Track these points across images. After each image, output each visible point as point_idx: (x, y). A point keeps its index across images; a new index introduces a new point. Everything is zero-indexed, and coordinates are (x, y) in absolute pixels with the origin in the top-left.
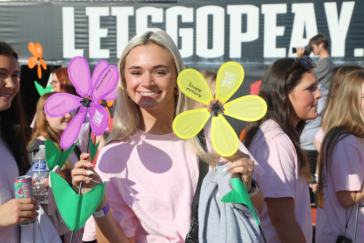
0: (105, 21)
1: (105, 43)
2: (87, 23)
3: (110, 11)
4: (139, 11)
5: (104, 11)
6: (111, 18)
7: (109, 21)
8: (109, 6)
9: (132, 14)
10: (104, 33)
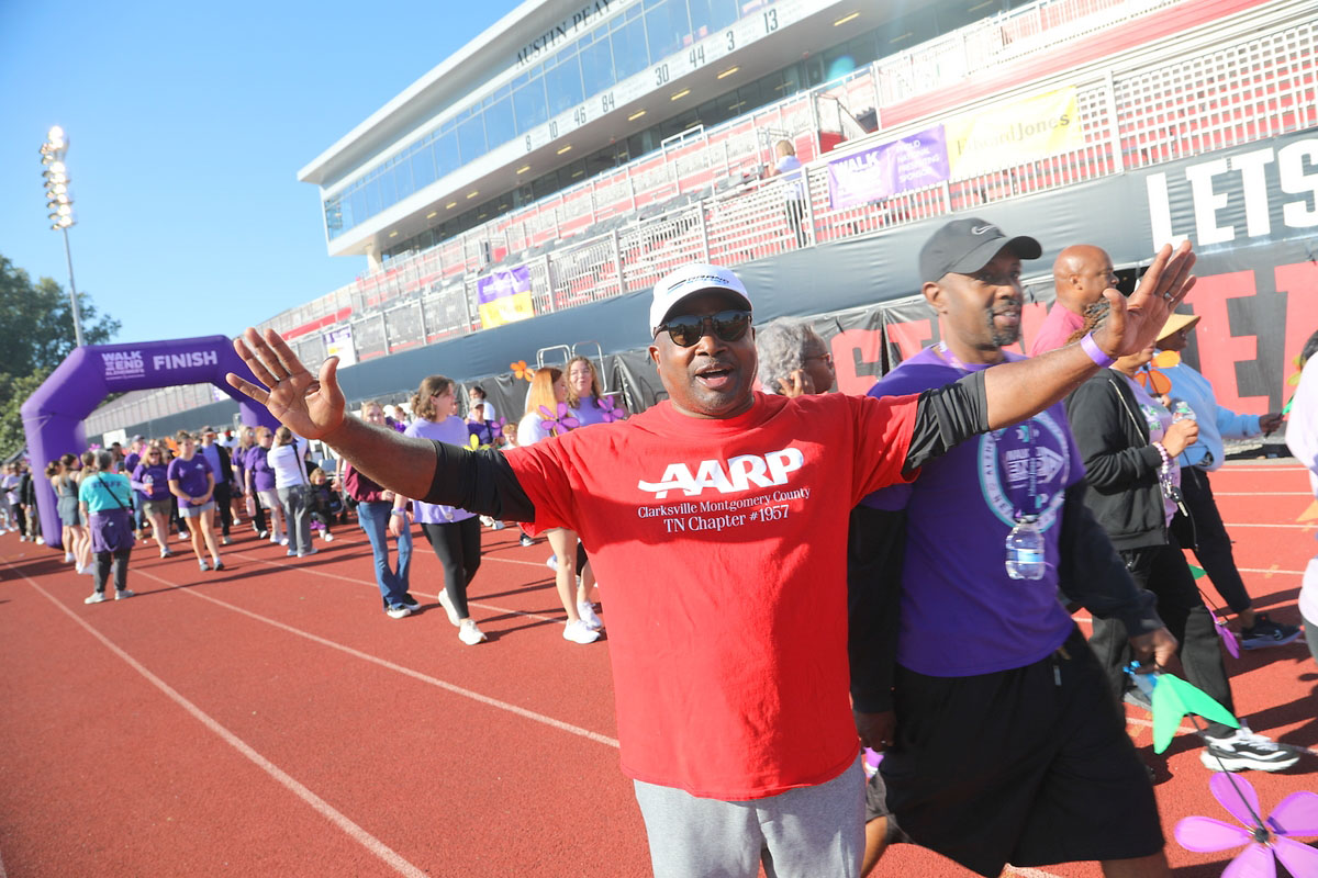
0: (1221, 181)
1: (1222, 218)
2: (1190, 191)
3: (1229, 163)
4: (1282, 153)
5: (1219, 167)
6: (1231, 175)
7: (1229, 180)
8: (1226, 156)
9: (1271, 159)
10: (1222, 201)
